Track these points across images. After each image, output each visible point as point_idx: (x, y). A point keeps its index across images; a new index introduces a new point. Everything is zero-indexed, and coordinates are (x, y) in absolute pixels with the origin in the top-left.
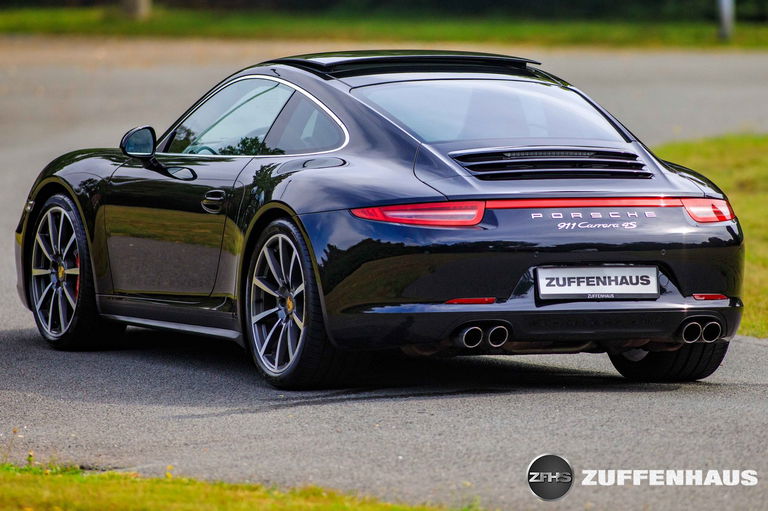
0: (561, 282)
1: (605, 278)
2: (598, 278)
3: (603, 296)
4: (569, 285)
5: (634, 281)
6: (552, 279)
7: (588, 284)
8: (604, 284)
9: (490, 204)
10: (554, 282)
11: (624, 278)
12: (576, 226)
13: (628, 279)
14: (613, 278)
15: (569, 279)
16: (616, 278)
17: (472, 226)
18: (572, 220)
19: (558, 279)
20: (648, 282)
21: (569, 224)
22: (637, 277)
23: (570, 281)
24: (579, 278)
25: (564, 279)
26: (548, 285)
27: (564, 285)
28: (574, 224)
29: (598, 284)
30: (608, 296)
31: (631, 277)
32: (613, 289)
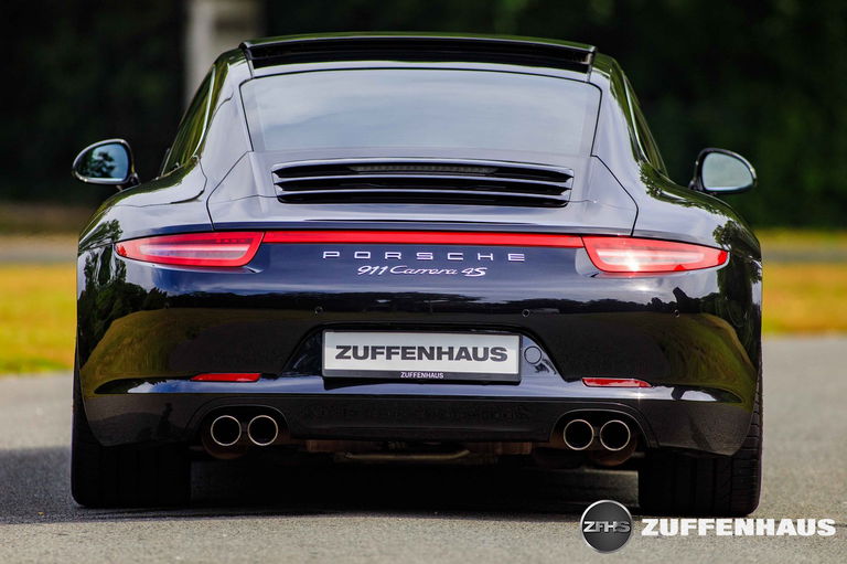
0: (361, 353)
1: (432, 349)
2: (421, 349)
3: (424, 376)
4: (374, 357)
5: (481, 355)
6: (346, 348)
7: (404, 358)
8: (430, 357)
9: (271, 237)
10: (350, 353)
11: (463, 349)
12: (388, 270)
13: (470, 351)
14: (445, 349)
15: (374, 348)
16: (451, 349)
17: (240, 267)
18: (382, 262)
19: (355, 348)
20: (504, 358)
21: (376, 268)
22: (486, 350)
23: (374, 352)
24: (389, 349)
25: (366, 348)
26: (340, 356)
27: (365, 357)
28: (385, 268)
29: (420, 358)
30: (433, 376)
31: (475, 350)
32: (444, 366)
